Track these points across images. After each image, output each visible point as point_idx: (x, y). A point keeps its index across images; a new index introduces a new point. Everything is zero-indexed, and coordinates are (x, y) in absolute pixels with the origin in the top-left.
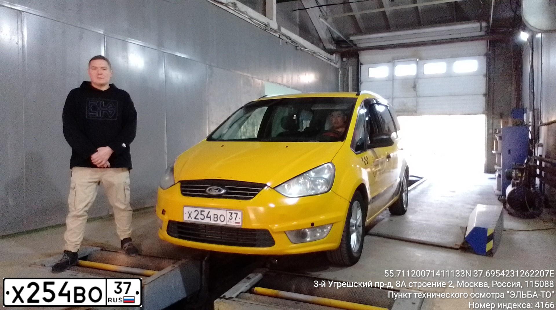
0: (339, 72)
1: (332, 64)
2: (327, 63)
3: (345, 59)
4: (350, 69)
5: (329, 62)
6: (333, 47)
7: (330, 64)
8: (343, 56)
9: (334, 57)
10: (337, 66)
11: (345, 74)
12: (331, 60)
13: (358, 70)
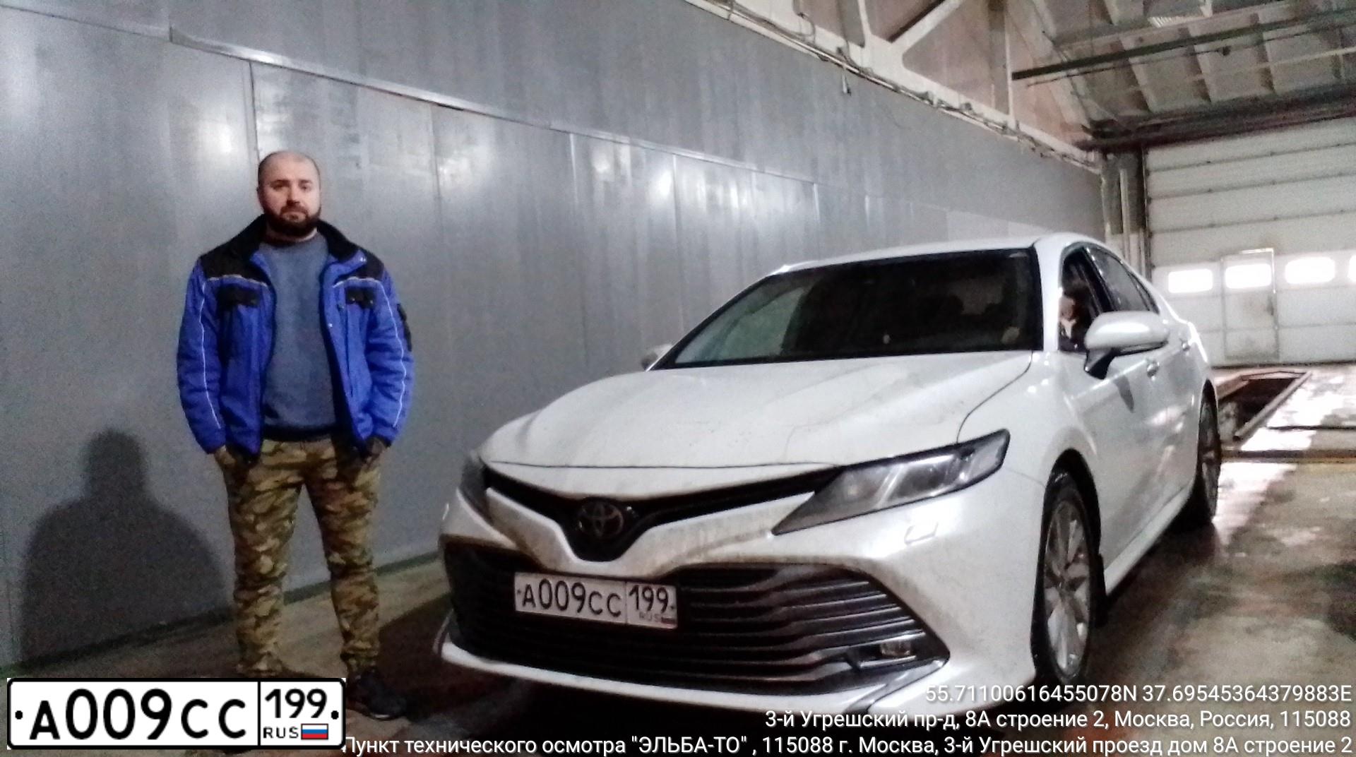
0: (1101, 182)
1: (1092, 170)
2: (1084, 170)
3: (1110, 156)
4: (1123, 176)
5: (1085, 167)
6: (1089, 137)
7: (1087, 171)
8: (1105, 151)
9: (1093, 156)
10: (1097, 171)
11: (1114, 185)
12: (1087, 163)
13: (1140, 176)
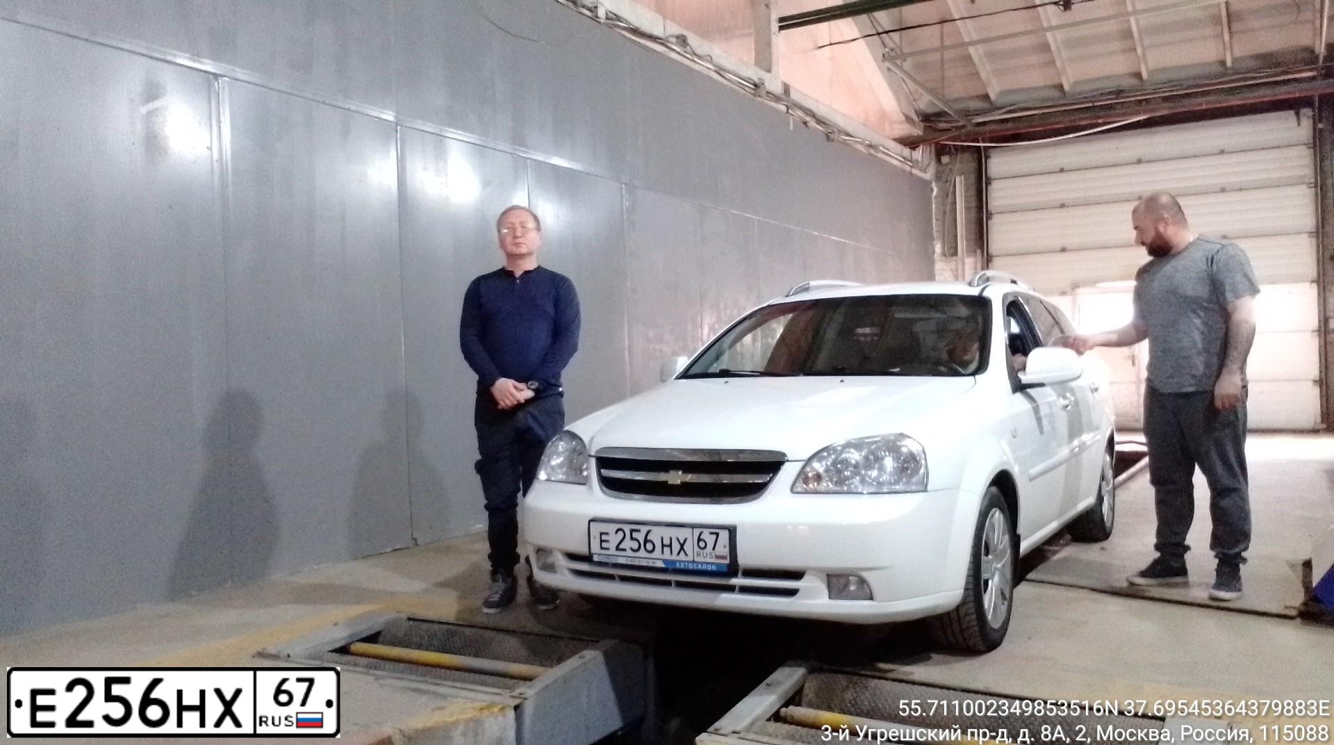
0: (932, 190)
2: (904, 171)
3: (945, 159)
4: (960, 182)
5: (907, 168)
6: (916, 131)
7: (911, 174)
8: (939, 151)
9: (918, 154)
10: (928, 176)
12: (915, 164)
13: (980, 184)
